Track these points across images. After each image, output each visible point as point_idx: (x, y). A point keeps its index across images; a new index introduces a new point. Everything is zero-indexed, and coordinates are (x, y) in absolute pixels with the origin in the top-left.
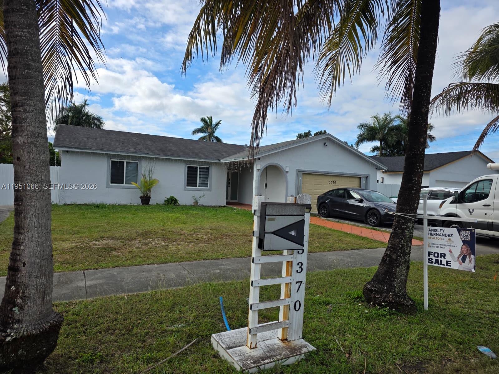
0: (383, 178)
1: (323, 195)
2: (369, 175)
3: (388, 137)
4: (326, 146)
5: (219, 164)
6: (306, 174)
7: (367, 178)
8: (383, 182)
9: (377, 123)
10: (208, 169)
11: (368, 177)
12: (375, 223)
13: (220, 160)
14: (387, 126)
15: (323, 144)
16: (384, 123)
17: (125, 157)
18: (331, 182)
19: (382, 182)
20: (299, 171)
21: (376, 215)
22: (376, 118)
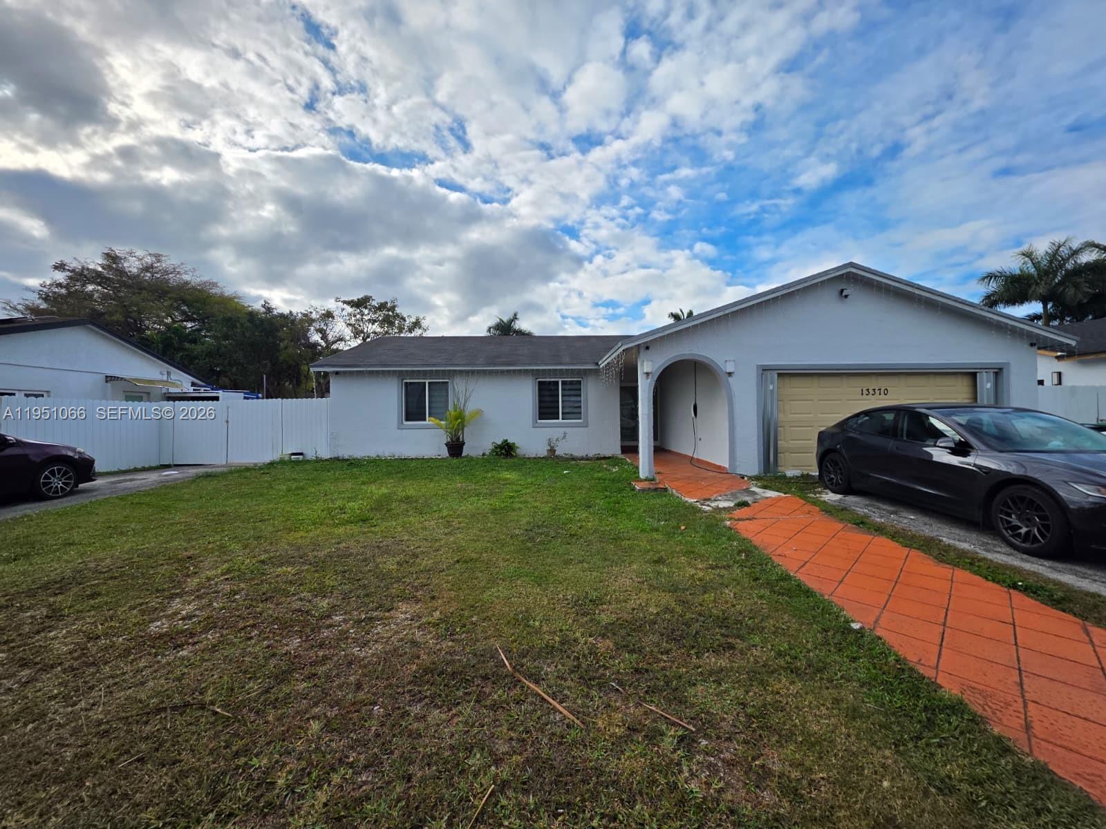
0: (1060, 374)
1: (835, 430)
2: (1008, 364)
3: (1064, 289)
4: (846, 296)
5: (596, 372)
6: (786, 374)
7: (998, 372)
8: (1060, 383)
9: (1030, 265)
10: (579, 383)
11: (1001, 369)
12: (1035, 539)
13: (597, 364)
14: (1061, 266)
15: (835, 293)
16: (1051, 262)
17: (425, 374)
18: (872, 392)
19: (1056, 382)
20: (765, 370)
21: (1038, 508)
22: (1028, 255)
